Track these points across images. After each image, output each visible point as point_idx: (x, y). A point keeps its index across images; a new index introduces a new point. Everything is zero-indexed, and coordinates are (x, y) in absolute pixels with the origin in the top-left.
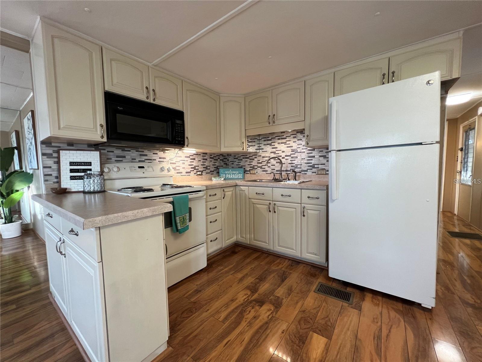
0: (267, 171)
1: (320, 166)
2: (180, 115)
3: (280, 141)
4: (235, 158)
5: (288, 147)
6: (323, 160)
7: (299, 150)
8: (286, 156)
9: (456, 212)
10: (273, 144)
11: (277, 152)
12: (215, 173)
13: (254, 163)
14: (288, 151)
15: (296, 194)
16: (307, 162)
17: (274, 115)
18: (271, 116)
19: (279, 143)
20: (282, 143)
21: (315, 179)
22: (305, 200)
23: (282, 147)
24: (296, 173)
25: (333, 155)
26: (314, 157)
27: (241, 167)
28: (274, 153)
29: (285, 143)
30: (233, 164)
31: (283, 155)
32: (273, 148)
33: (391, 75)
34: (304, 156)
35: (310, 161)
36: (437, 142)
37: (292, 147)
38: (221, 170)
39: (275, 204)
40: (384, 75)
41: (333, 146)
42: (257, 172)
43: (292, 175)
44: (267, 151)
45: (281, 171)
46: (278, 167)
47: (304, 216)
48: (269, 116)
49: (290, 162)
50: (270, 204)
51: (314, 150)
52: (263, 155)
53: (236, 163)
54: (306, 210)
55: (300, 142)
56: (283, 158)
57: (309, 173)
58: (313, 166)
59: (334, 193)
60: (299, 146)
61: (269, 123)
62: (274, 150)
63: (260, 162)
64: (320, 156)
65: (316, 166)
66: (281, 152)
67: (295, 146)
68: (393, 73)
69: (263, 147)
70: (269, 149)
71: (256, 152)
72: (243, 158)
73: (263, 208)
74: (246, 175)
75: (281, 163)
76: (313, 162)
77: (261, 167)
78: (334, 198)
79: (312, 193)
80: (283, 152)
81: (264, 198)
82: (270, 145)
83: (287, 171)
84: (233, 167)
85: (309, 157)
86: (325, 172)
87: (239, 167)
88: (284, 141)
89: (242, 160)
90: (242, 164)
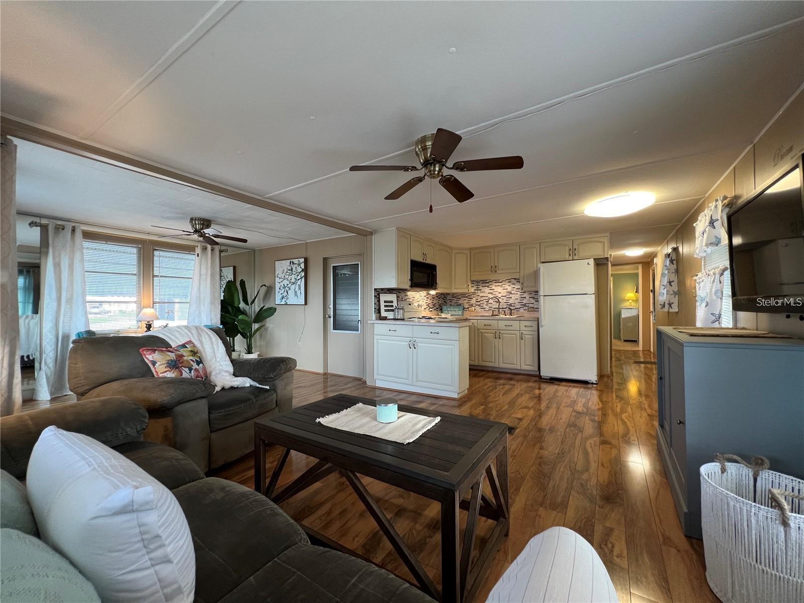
0: (485, 308)
1: (530, 305)
2: (433, 268)
3: (497, 284)
4: (453, 297)
5: (503, 289)
6: (532, 301)
7: (513, 292)
8: (502, 296)
9: (652, 351)
10: (490, 286)
11: (494, 293)
12: (439, 310)
13: (473, 301)
14: (504, 293)
15: (516, 325)
16: (520, 301)
17: (496, 266)
18: (493, 267)
19: (495, 286)
20: (498, 286)
21: (527, 315)
22: (523, 328)
23: (499, 289)
24: (511, 310)
25: (542, 299)
26: (525, 298)
27: (460, 305)
28: (492, 293)
29: (501, 286)
30: (451, 302)
31: (499, 295)
32: (490, 290)
33: (574, 250)
34: (518, 296)
35: (522, 301)
36: (594, 294)
37: (507, 289)
38: (444, 308)
39: (500, 332)
40: (570, 250)
41: (541, 293)
42: (475, 310)
43: (507, 311)
44: (486, 292)
45: (499, 308)
46: (496, 305)
47: (522, 339)
48: (492, 267)
49: (506, 301)
50: (496, 332)
51: (525, 292)
52: (481, 295)
53: (453, 301)
54: (523, 335)
55: (513, 286)
56: (500, 298)
57: (522, 310)
58: (525, 305)
59: (544, 322)
60: (513, 289)
61: (492, 272)
62: (491, 291)
63: (479, 300)
64: (530, 298)
65: (527, 305)
66: (497, 293)
67: (509, 289)
68: (575, 249)
69: (481, 288)
70: (487, 290)
71: (475, 292)
72: (462, 297)
73: (490, 336)
74: (464, 312)
75: (499, 302)
76: (525, 301)
77: (479, 305)
78: (543, 324)
79: (528, 323)
80: (500, 293)
81: (491, 328)
82: (488, 287)
83: (503, 308)
84: (451, 305)
85: (521, 298)
86: (536, 310)
87: (457, 305)
88: (501, 284)
89: (460, 299)
90: (460, 302)
